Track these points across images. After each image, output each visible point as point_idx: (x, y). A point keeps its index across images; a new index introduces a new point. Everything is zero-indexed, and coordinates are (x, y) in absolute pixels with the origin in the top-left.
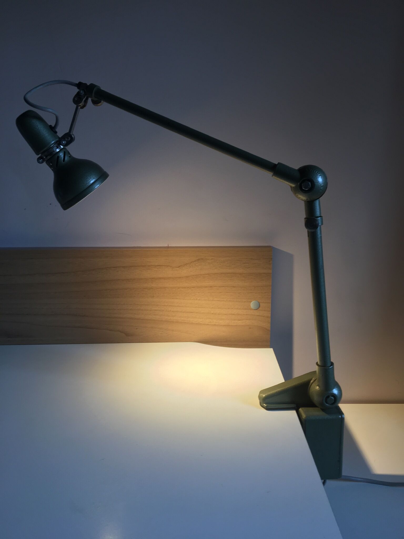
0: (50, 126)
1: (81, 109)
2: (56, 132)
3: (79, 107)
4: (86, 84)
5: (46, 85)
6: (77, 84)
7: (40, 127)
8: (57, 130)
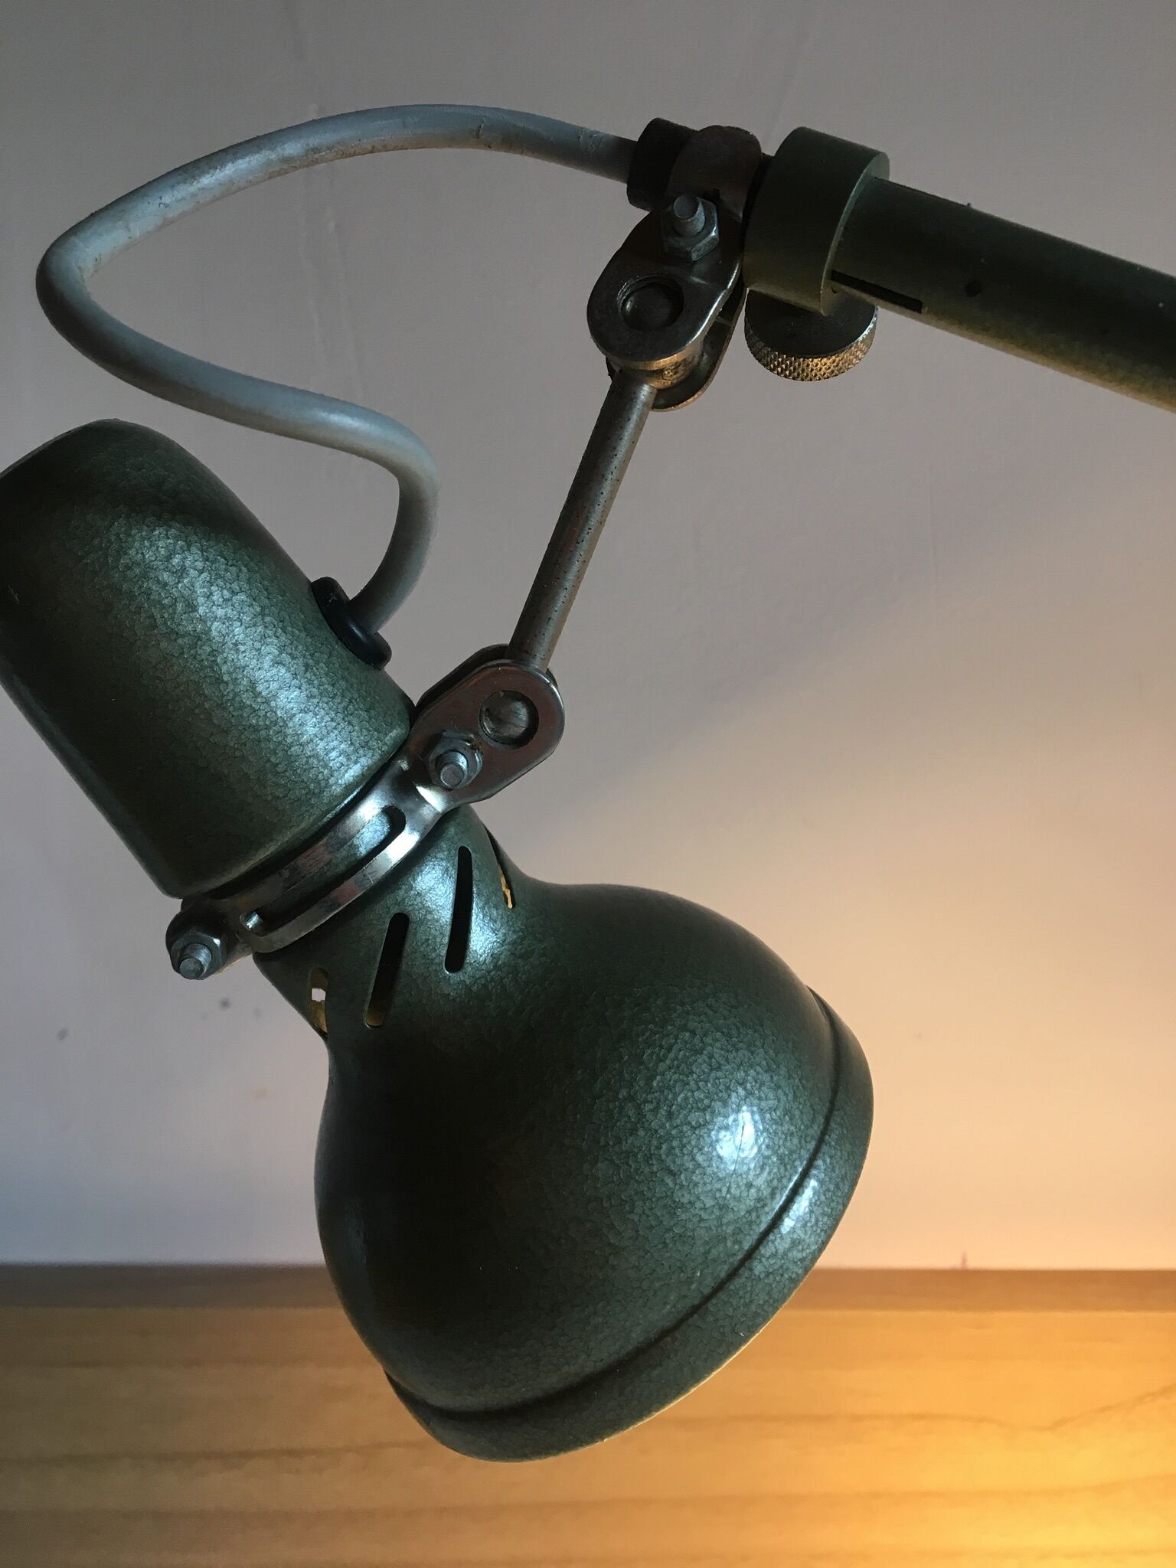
0: (325, 590)
1: (654, 416)
2: (377, 654)
3: (645, 392)
4: (738, 141)
5: (292, 148)
6: (623, 143)
7: (220, 612)
8: (390, 631)
